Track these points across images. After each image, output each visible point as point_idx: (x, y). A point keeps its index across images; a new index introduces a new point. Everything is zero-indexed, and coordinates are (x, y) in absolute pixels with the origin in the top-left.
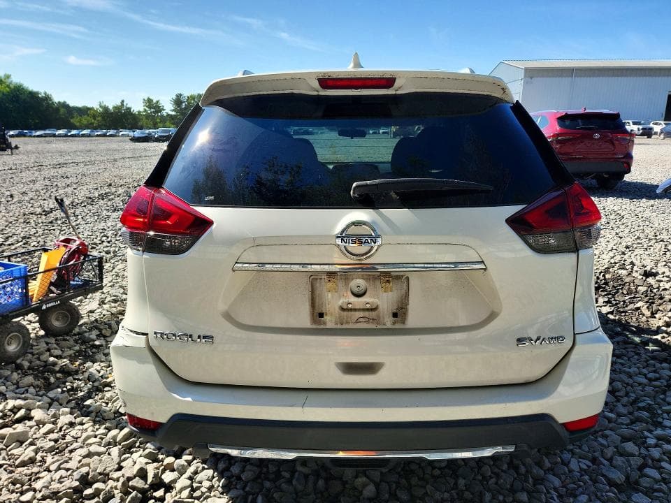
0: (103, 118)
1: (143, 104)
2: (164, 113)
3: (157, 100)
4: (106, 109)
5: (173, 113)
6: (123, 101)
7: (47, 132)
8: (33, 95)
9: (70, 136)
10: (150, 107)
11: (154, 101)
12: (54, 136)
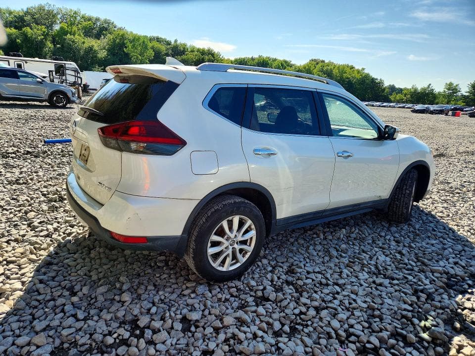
0: (411, 96)
1: (444, 87)
2: (459, 94)
3: (457, 84)
4: (416, 90)
5: (467, 94)
6: (430, 85)
7: (370, 103)
8: (373, 80)
9: (382, 106)
10: (449, 89)
11: (454, 85)
12: (373, 106)
